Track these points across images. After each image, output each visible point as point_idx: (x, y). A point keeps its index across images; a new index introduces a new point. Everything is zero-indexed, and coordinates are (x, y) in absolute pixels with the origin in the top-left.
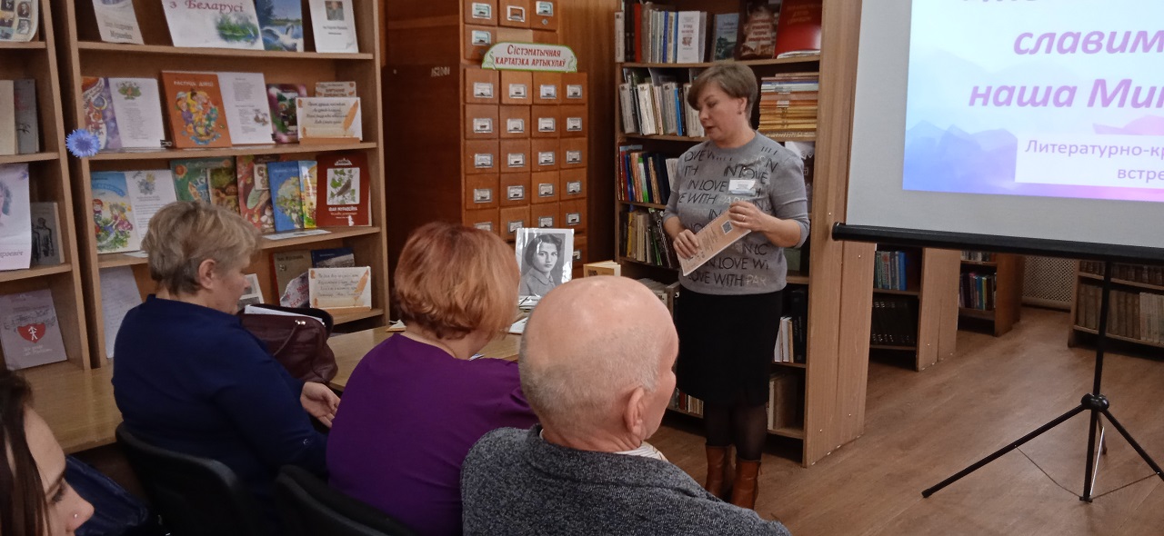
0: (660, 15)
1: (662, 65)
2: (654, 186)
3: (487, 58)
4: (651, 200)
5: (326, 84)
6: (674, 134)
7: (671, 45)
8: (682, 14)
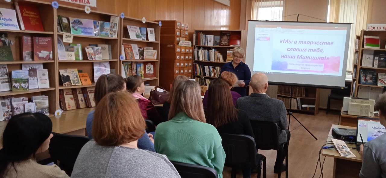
0: (204, 35)
1: (204, 46)
2: (202, 72)
3: (179, 44)
4: (201, 75)
5: (146, 47)
6: (207, 61)
7: (206, 42)
8: (209, 36)
